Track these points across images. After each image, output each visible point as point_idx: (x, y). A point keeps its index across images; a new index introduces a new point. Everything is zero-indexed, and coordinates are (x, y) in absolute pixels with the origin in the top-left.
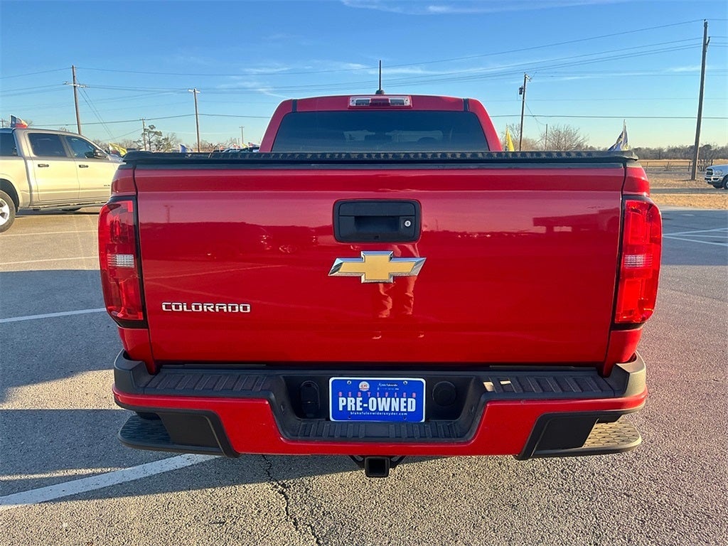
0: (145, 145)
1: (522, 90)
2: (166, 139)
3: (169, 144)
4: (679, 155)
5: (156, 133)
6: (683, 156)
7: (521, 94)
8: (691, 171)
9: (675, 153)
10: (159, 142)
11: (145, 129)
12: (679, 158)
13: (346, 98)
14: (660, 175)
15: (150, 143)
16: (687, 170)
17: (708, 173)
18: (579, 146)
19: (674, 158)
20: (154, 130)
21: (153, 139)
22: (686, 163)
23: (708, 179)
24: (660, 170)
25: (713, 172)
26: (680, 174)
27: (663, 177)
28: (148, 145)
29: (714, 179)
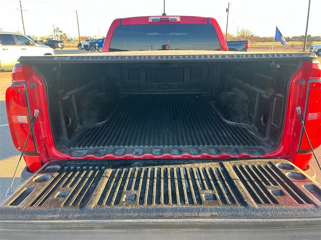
0: (55, 37)
1: (227, 10)
2: (65, 34)
3: (66, 37)
4: (297, 40)
5: (60, 31)
6: (299, 40)
7: (227, 12)
8: (303, 47)
9: (295, 39)
10: (61, 35)
11: (55, 30)
12: (297, 41)
13: (147, 18)
14: (289, 49)
15: (57, 36)
16: (301, 47)
17: (311, 49)
18: (252, 35)
19: (295, 41)
20: (59, 30)
21: (59, 34)
22: (300, 43)
23: (311, 51)
24: (289, 46)
25: (313, 48)
26: (298, 48)
27: (290, 50)
28: (56, 37)
29: (313, 51)
